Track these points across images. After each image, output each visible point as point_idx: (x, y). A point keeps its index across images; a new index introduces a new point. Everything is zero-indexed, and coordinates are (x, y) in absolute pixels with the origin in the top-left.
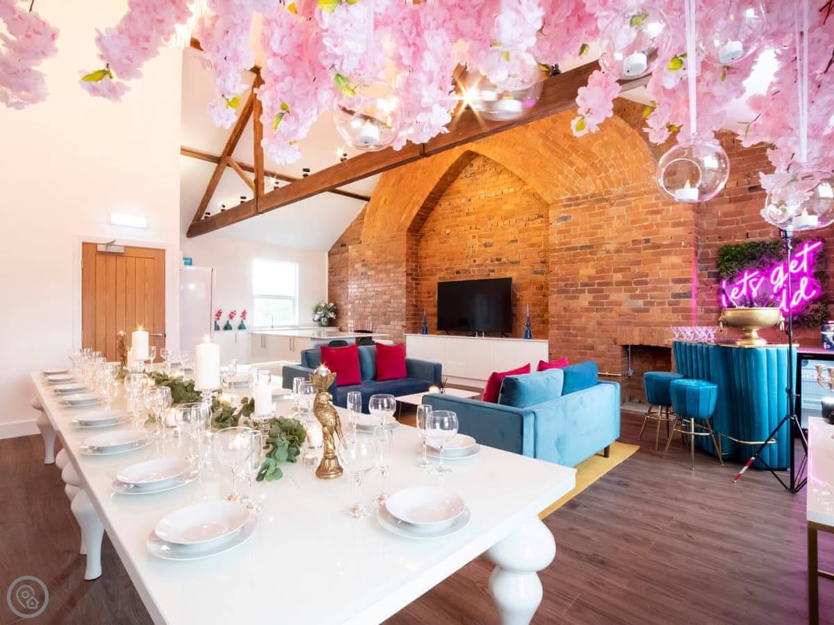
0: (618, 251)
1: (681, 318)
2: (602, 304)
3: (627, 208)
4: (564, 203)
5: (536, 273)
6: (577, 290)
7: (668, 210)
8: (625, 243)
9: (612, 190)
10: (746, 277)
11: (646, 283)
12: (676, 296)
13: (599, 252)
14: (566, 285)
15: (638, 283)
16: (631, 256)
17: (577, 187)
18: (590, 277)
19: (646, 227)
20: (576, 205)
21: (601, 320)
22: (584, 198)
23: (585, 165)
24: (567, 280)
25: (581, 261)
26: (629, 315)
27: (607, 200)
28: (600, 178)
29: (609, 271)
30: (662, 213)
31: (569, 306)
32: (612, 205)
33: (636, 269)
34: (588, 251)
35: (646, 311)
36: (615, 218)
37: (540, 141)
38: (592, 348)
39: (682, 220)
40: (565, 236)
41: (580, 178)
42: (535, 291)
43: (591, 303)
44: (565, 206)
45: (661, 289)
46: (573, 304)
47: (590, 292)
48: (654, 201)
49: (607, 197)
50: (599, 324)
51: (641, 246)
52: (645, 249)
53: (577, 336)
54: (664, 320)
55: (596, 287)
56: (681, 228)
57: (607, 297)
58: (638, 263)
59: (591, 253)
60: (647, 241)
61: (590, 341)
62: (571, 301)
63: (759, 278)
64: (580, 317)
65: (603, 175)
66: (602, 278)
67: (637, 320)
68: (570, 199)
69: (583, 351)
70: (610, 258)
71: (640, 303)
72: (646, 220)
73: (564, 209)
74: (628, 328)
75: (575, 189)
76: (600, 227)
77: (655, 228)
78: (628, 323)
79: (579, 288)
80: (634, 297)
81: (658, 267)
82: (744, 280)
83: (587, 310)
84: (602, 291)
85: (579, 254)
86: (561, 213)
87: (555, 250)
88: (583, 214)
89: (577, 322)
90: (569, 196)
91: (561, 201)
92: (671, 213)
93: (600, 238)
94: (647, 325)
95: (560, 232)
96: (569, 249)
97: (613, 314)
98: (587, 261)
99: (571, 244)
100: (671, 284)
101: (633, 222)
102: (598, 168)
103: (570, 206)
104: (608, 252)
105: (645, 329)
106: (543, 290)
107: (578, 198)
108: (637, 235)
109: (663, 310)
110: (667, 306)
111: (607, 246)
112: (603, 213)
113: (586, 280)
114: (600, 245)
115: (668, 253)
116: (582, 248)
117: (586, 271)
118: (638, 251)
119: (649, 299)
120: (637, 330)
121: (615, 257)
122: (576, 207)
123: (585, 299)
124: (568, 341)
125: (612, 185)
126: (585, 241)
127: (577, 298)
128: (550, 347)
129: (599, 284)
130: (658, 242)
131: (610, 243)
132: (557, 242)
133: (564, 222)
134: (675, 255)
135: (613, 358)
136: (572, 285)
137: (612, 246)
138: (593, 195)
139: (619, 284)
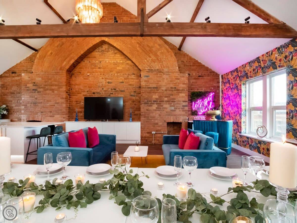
0: (166, 90)
1: (185, 113)
2: (161, 108)
3: (169, 76)
4: (147, 71)
5: (131, 96)
6: (152, 103)
7: (181, 79)
8: (168, 88)
9: (164, 69)
10: (199, 101)
11: (175, 102)
12: (183, 106)
13: (159, 90)
14: (147, 101)
15: (173, 102)
16: (170, 92)
17: (152, 66)
18: (156, 99)
19: (175, 84)
20: (151, 72)
21: (160, 114)
22: (155, 70)
23: (155, 58)
24: (148, 99)
25: (153, 92)
26: (169, 112)
27: (162, 72)
28: (160, 64)
29: (163, 97)
30: (179, 80)
31: (149, 109)
32: (164, 74)
33: (172, 97)
34: (156, 89)
35: (175, 111)
36: (165, 79)
37: (138, 45)
38: (157, 124)
39: (185, 82)
40: (147, 83)
41: (153, 63)
42: (131, 102)
43: (156, 108)
44: (147, 72)
45: (179, 104)
46: (150, 108)
47: (156, 104)
48: (177, 75)
49: (163, 71)
50: (160, 115)
51: (173, 89)
52: (175, 90)
53: (151, 120)
54: (180, 113)
55: (159, 102)
56: (184, 85)
57: (162, 106)
58: (172, 95)
59: (157, 90)
60: (175, 88)
61: (156, 121)
62: (149, 107)
63: (201, 102)
64: (153, 113)
65: (161, 63)
66: (160, 99)
67: (172, 114)
68: (149, 70)
69: (154, 125)
70: (163, 93)
71: (173, 108)
72: (175, 81)
73: (147, 73)
74: (169, 117)
75: (151, 66)
76: (160, 81)
77: (177, 84)
78: (169, 115)
79: (153, 102)
80: (171, 106)
81: (178, 97)
82: (198, 102)
83: (155, 110)
84: (160, 104)
85: (152, 90)
86: (146, 74)
87: (143, 88)
88: (154, 76)
89: (152, 115)
90: (149, 68)
91: (146, 70)
92: (182, 80)
93: (160, 85)
94: (175, 115)
95: (145, 81)
96: (148, 88)
97: (164, 112)
98: (156, 93)
99: (149, 86)
100: (182, 102)
101: (171, 81)
102: (160, 61)
103: (149, 72)
104: (163, 90)
105: (175, 117)
106: (135, 103)
107: (152, 70)
108: (172, 85)
109: (180, 111)
110: (181, 109)
111: (162, 88)
112: (161, 77)
113: (155, 100)
114: (160, 88)
115: (181, 93)
116: (153, 88)
117: (155, 96)
118: (172, 91)
119: (176, 107)
120: (172, 117)
121: (165, 92)
122: (152, 73)
123: (155, 106)
124: (148, 122)
125: (164, 67)
126: (154, 86)
127: (152, 106)
128: (141, 124)
129: (160, 101)
130: (178, 89)
131: (163, 87)
132: (144, 85)
133: (147, 78)
134: (183, 93)
135: (164, 127)
136: (150, 101)
137: (164, 88)
138: (158, 70)
139: (167, 101)
